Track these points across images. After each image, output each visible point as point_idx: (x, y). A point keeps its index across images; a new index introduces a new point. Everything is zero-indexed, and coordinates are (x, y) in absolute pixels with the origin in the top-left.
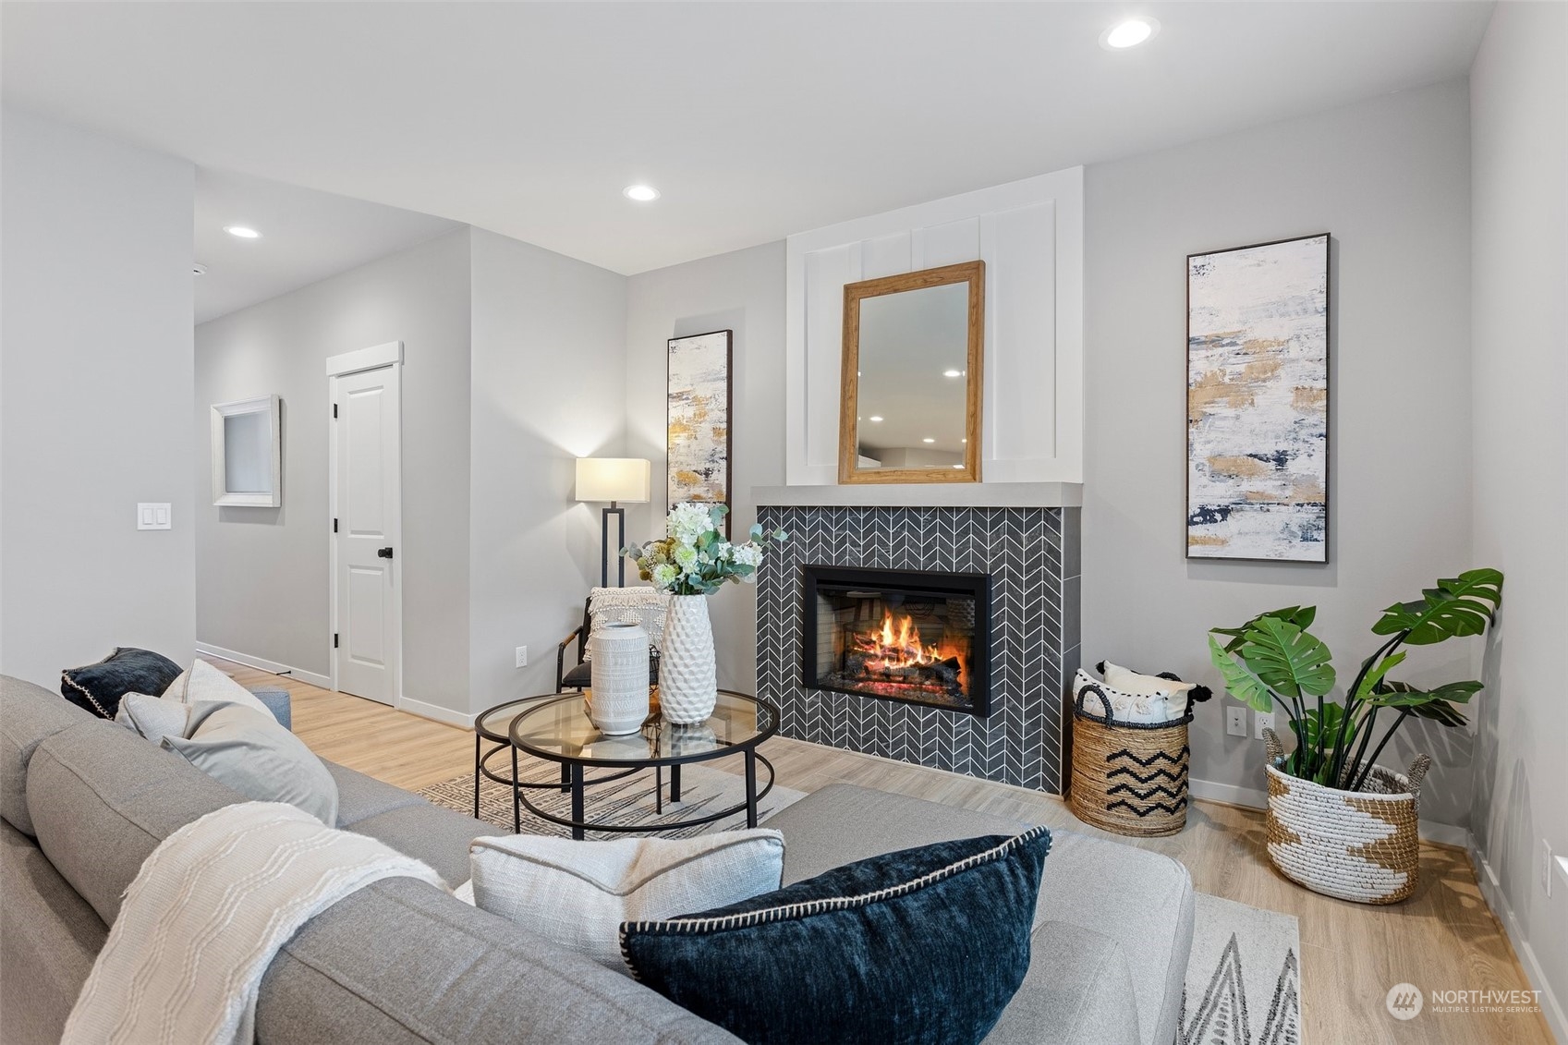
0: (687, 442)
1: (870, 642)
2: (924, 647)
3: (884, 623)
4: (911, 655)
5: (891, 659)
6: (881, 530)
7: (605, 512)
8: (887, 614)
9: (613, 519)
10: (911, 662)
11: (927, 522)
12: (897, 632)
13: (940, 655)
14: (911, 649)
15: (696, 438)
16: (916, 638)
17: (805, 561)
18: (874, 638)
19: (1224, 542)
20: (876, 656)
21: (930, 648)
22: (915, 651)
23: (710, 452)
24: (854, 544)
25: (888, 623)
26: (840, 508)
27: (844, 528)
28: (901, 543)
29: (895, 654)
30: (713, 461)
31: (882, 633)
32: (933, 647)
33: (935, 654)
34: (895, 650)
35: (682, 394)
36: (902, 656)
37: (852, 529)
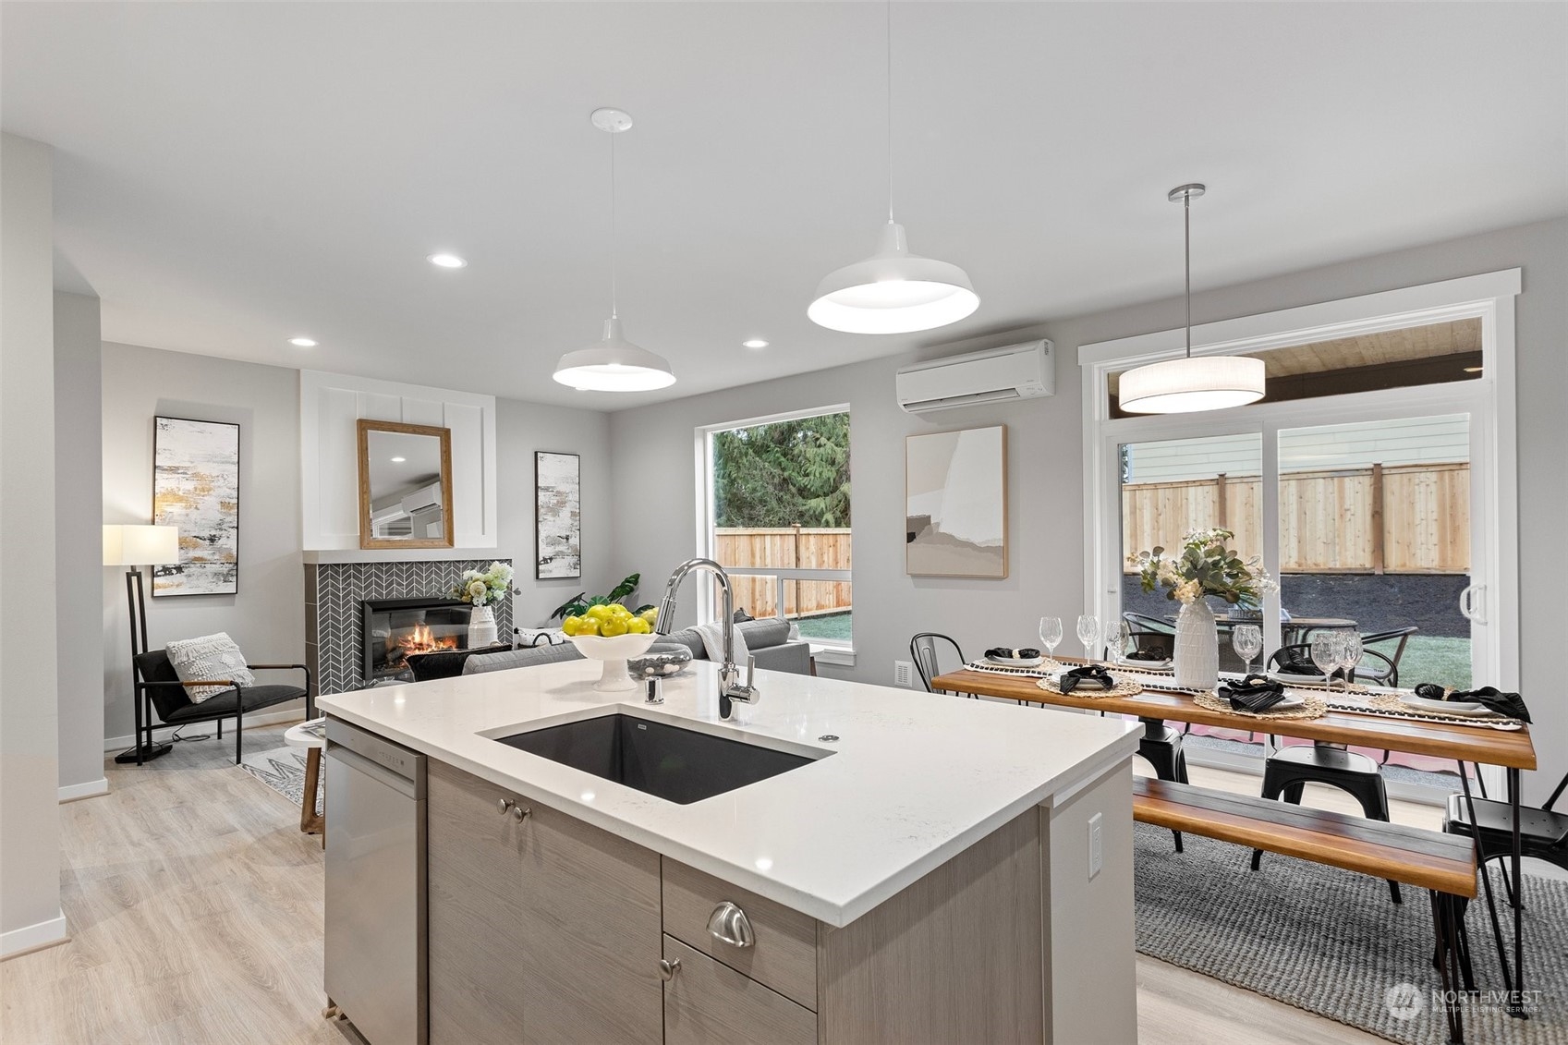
0: (184, 512)
1: (408, 641)
2: (436, 641)
3: (415, 629)
4: (429, 646)
5: (419, 649)
6: (417, 574)
7: (129, 576)
8: (417, 624)
9: (134, 579)
10: (430, 650)
11: (446, 569)
12: (422, 634)
13: (445, 645)
14: (430, 642)
15: (196, 508)
16: (432, 636)
17: (361, 598)
18: (410, 638)
19: (551, 571)
20: (411, 648)
23: (218, 521)
24: (399, 584)
26: (389, 563)
27: (392, 575)
28: (431, 581)
29: (420, 646)
30: (221, 529)
31: (414, 635)
32: (441, 641)
33: (442, 645)
34: (421, 644)
35: (178, 468)
36: (425, 647)
37: (397, 575)
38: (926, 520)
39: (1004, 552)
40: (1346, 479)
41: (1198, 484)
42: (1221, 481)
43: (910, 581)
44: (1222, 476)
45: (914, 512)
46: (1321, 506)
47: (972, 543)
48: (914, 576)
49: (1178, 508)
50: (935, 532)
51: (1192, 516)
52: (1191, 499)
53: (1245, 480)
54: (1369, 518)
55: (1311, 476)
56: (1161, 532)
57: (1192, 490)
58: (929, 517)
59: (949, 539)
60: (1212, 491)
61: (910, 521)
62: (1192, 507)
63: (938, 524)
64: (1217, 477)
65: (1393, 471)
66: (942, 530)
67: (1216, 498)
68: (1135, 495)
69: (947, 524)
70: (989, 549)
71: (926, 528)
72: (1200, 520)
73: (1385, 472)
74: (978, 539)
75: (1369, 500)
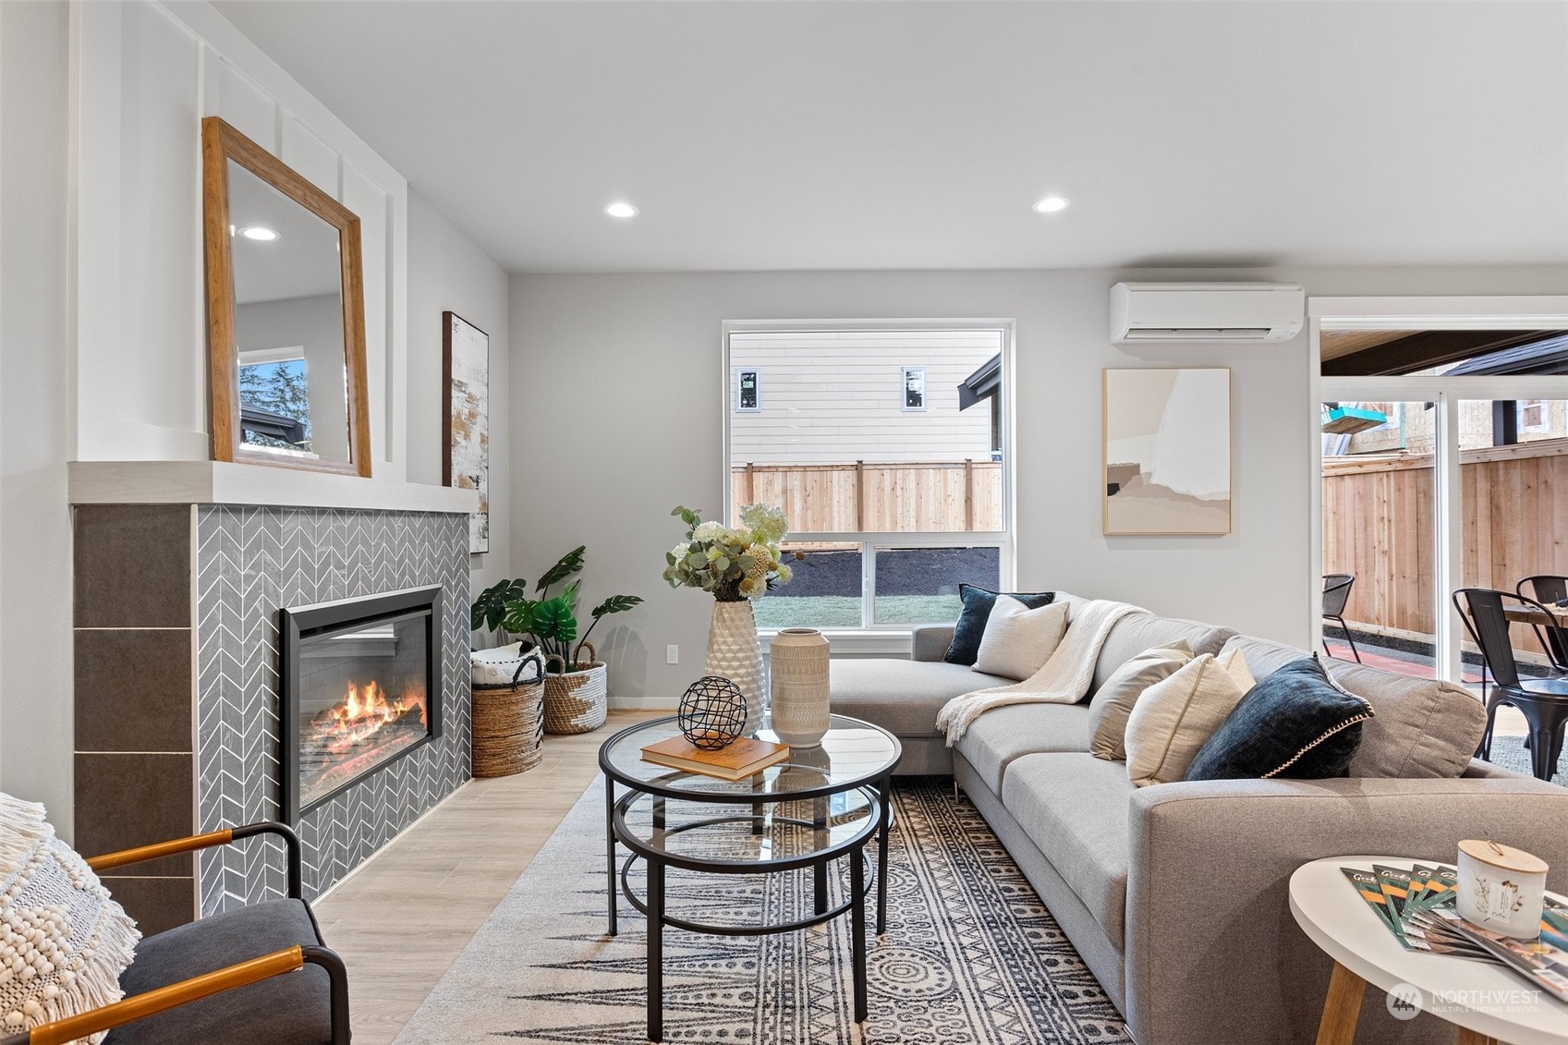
1: (335, 722)
2: (390, 704)
3: (348, 697)
4: (379, 717)
5: (358, 730)
8: (350, 686)
10: (379, 724)
11: (400, 530)
12: (362, 701)
13: (404, 706)
14: (378, 712)
16: (382, 699)
17: (278, 603)
18: (338, 716)
20: (341, 734)
21: (395, 703)
22: (382, 712)
25: (352, 695)
29: (361, 723)
31: (346, 708)
32: (398, 702)
33: (400, 707)
34: (362, 719)
36: (369, 722)
38: (1133, 470)
39: (1228, 505)
40: (949, 471)
41: (841, 468)
42: (859, 467)
43: (1103, 541)
44: (861, 462)
45: (1115, 458)
46: (932, 491)
47: (1193, 497)
48: (1108, 536)
49: (825, 490)
50: (1145, 483)
51: (836, 498)
52: (835, 483)
53: (878, 467)
54: (963, 502)
55: (925, 466)
56: (809, 512)
57: (835, 474)
58: (1138, 466)
59: (1164, 492)
60: (852, 474)
61: (1112, 470)
62: (835, 489)
63: (1149, 475)
64: (856, 463)
65: (979, 466)
66: (1154, 481)
67: (855, 482)
68: (786, 476)
69: (1159, 472)
70: (1212, 503)
71: (1134, 478)
72: (842, 502)
73: (974, 466)
74: (1200, 492)
75: (963, 488)
